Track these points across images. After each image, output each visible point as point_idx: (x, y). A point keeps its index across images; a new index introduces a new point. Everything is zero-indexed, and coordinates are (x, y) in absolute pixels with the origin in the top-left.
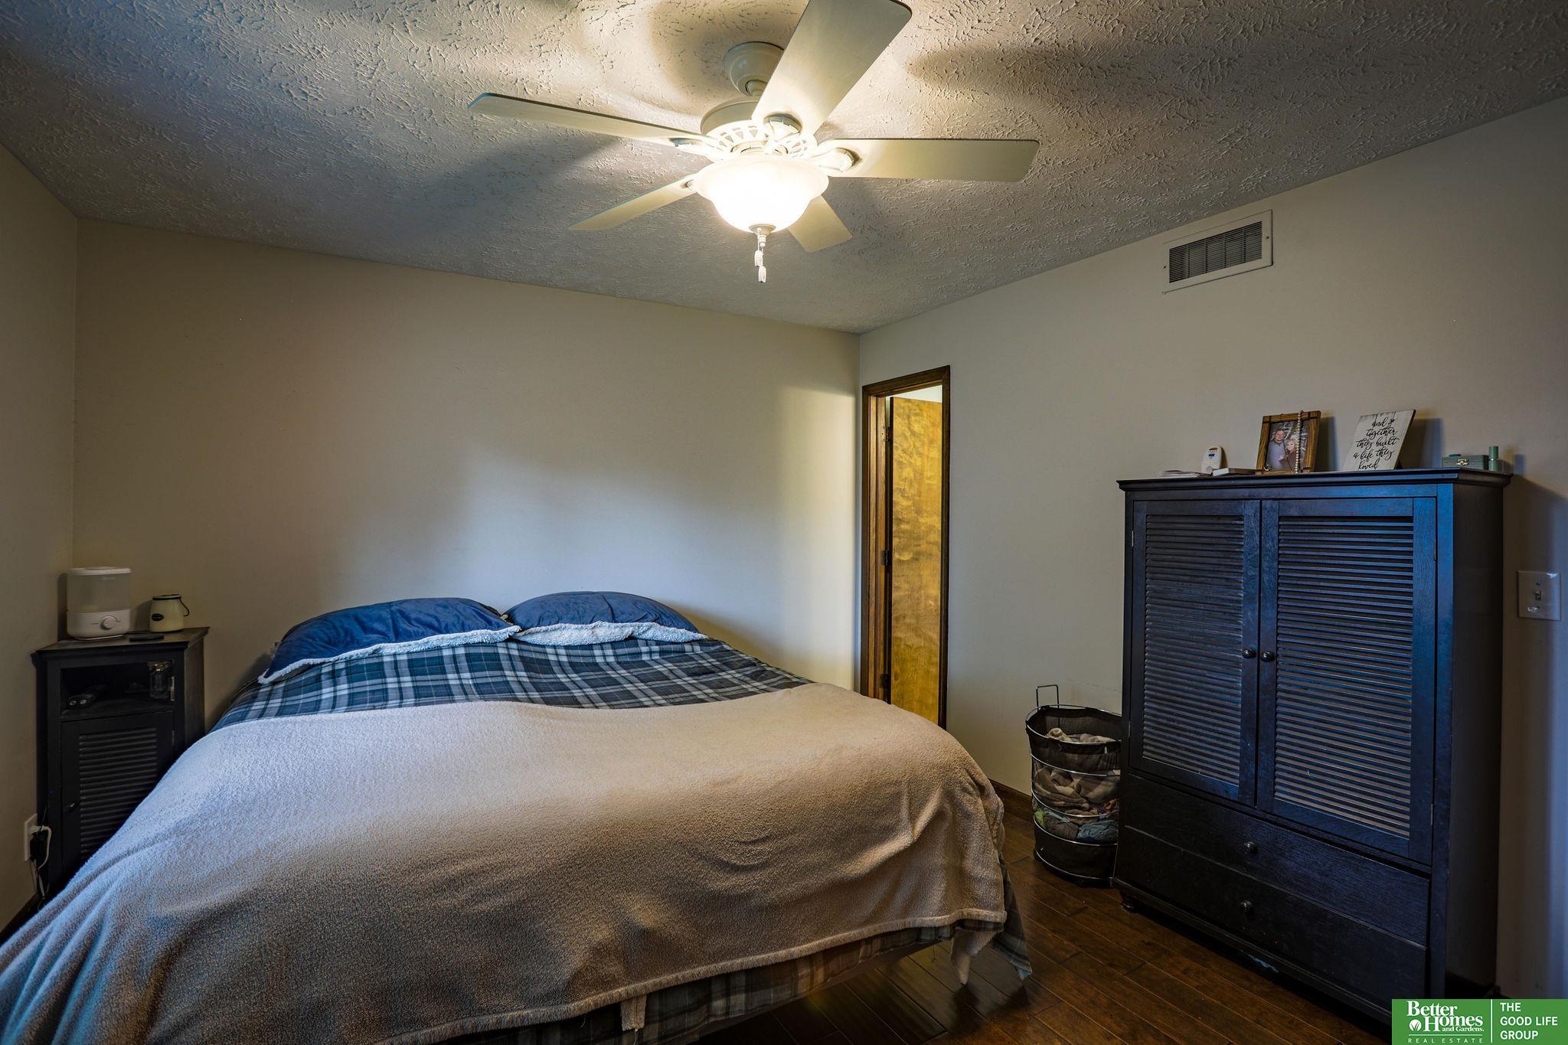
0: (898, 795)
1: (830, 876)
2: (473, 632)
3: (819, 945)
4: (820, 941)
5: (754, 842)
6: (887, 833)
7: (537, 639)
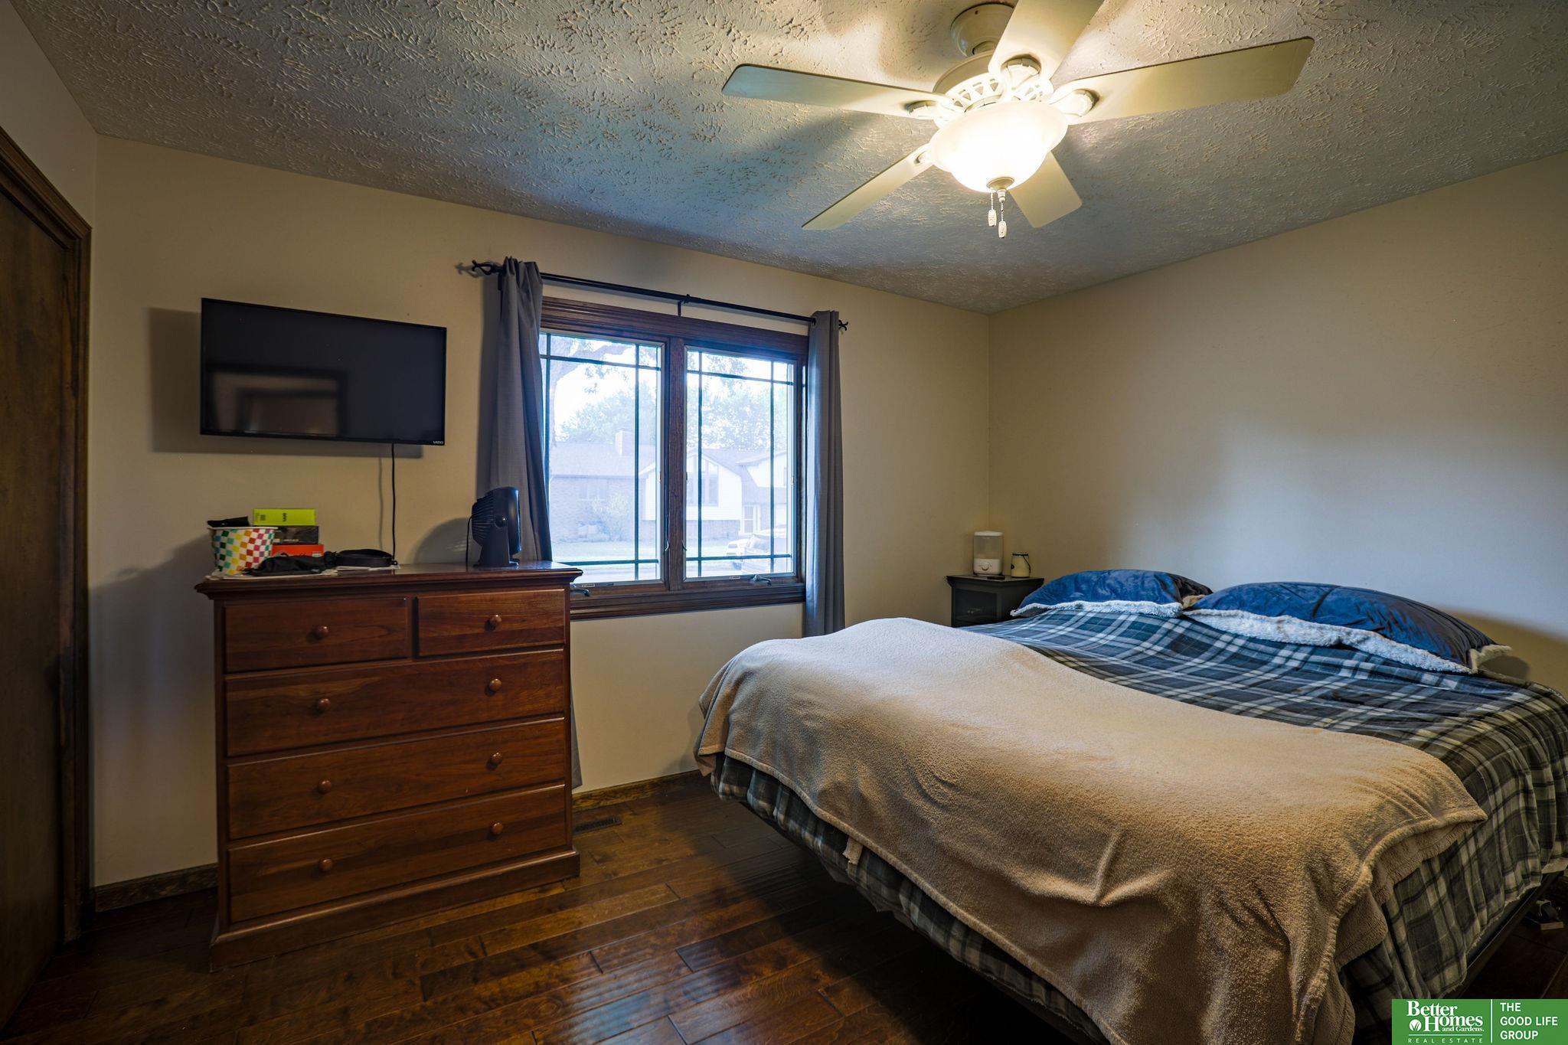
0: (1104, 838)
1: (999, 866)
2: (1142, 602)
3: (974, 923)
4: (978, 922)
5: (944, 783)
6: (1078, 873)
7: (1213, 622)
